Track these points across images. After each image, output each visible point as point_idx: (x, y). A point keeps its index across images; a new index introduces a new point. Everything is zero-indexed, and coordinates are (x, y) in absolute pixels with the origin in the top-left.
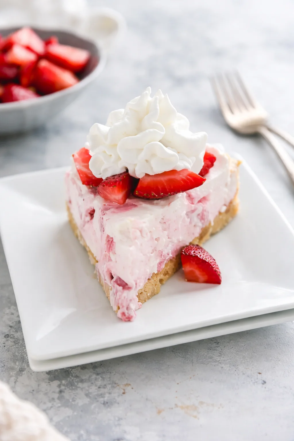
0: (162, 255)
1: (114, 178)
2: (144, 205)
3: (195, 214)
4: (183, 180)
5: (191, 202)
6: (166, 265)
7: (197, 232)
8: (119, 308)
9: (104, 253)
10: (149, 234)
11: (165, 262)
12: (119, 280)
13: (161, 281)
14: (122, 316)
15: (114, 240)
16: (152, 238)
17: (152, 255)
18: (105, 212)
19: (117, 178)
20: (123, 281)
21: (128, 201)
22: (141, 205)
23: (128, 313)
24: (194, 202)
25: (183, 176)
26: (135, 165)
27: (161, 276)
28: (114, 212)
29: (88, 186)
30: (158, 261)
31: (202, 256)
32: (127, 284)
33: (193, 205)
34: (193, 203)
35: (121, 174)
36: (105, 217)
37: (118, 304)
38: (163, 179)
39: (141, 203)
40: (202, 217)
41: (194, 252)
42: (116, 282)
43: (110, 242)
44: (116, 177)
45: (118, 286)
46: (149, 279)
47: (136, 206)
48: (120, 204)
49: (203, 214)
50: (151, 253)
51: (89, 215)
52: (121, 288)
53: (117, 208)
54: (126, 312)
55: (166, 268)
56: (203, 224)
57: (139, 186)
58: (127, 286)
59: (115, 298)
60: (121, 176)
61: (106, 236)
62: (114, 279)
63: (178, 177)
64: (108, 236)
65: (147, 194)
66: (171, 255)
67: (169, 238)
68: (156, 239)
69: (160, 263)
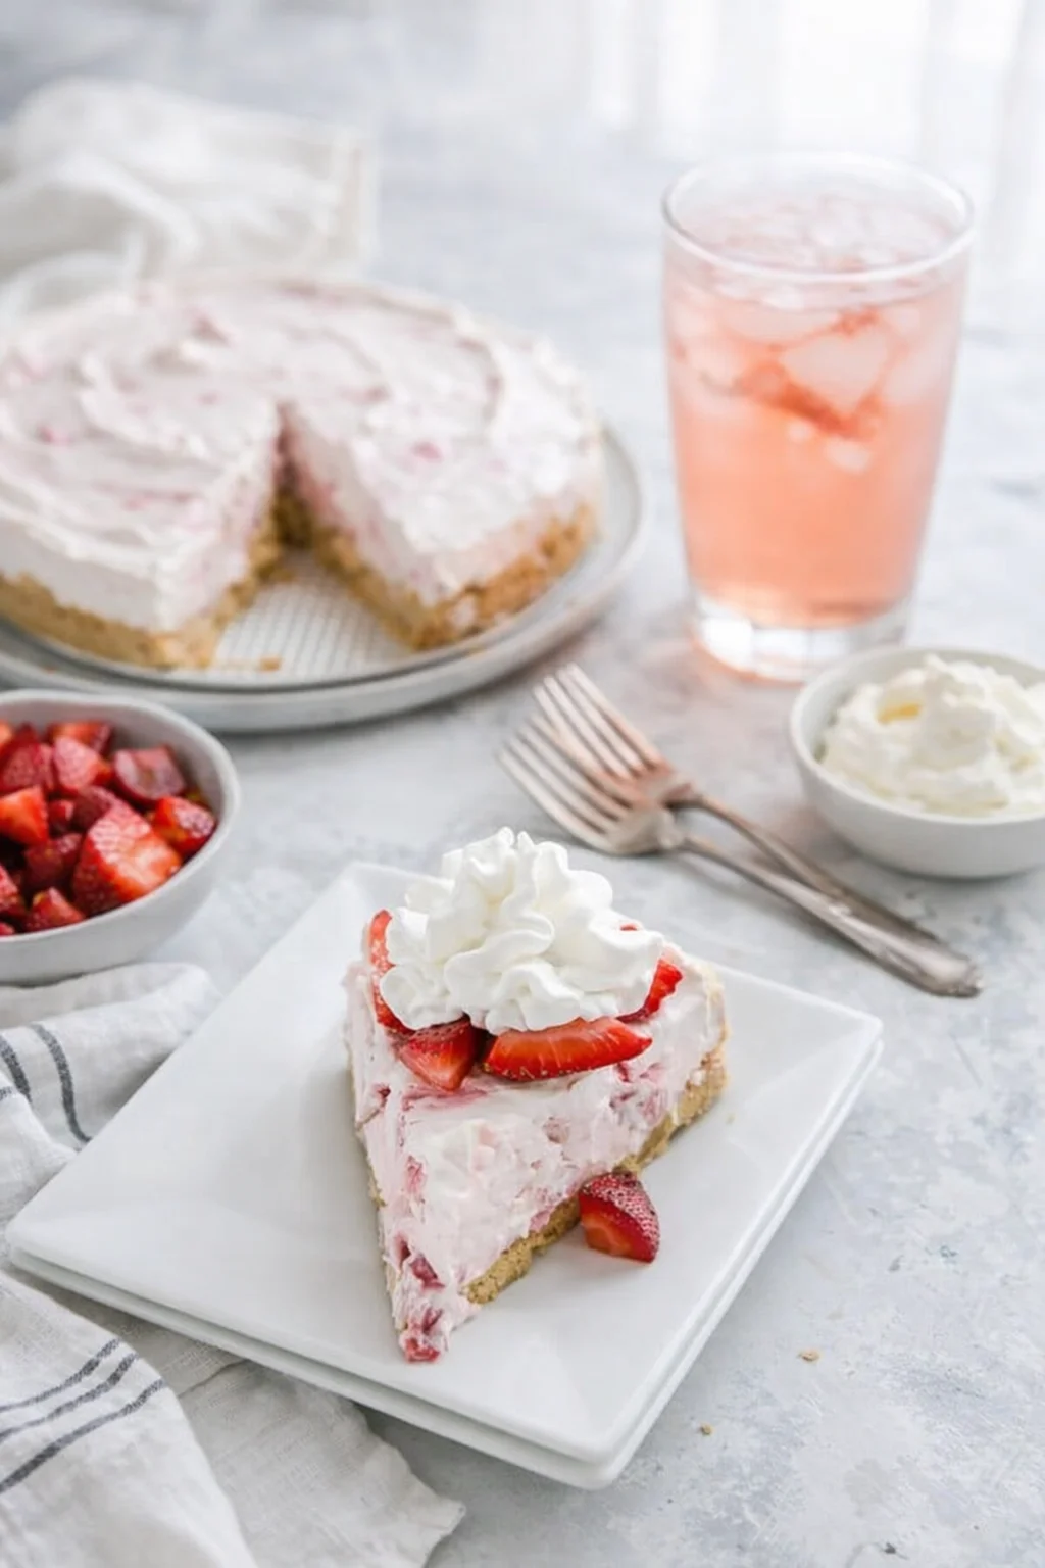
0: (543, 1198)
1: (436, 1034)
2: (503, 1092)
3: (631, 1103)
4: (597, 1042)
5: (623, 1077)
6: (553, 1217)
7: (637, 1142)
8: (406, 1327)
9: (400, 1193)
10: (514, 1156)
11: (552, 1210)
12: (421, 1262)
13: (536, 1251)
14: (408, 1347)
15: (424, 1170)
16: (522, 1165)
17: (521, 1200)
18: (411, 1103)
19: (443, 1035)
20: (430, 1268)
21: (467, 1082)
22: (496, 1091)
23: (425, 1342)
24: (629, 1078)
25: (596, 1034)
26: (485, 1012)
27: (540, 1241)
28: (431, 1106)
29: (388, 1029)
30: (535, 1211)
31: (624, 1203)
32: (435, 1276)
33: (627, 1085)
34: (626, 1080)
35: (453, 1023)
36: (409, 1116)
37: (407, 1317)
38: (551, 1039)
39: (498, 1087)
40: (649, 1108)
41: (610, 1193)
42: (414, 1265)
43: (415, 1171)
44: (441, 1031)
45: (414, 1277)
46: (506, 1252)
47: (483, 1093)
48: (448, 1090)
49: (651, 1103)
50: (518, 1197)
51: (380, 1096)
52: (420, 1282)
53: (440, 1097)
54: (421, 1338)
55: (552, 1223)
56: (649, 1123)
57: (492, 1055)
58: (433, 1281)
59: (404, 1304)
60: (454, 1030)
61: (407, 1158)
62: (411, 1259)
63: (586, 1035)
64: (411, 1158)
65: (509, 1072)
66: (566, 1196)
67: (565, 1159)
68: (533, 1165)
69: (540, 1215)
